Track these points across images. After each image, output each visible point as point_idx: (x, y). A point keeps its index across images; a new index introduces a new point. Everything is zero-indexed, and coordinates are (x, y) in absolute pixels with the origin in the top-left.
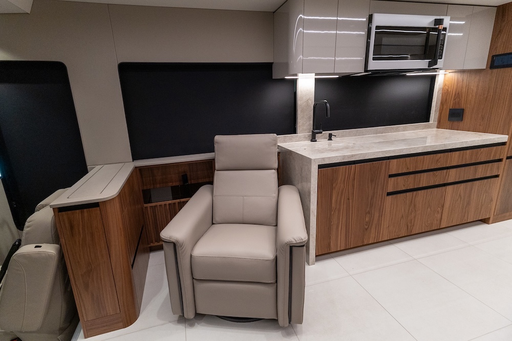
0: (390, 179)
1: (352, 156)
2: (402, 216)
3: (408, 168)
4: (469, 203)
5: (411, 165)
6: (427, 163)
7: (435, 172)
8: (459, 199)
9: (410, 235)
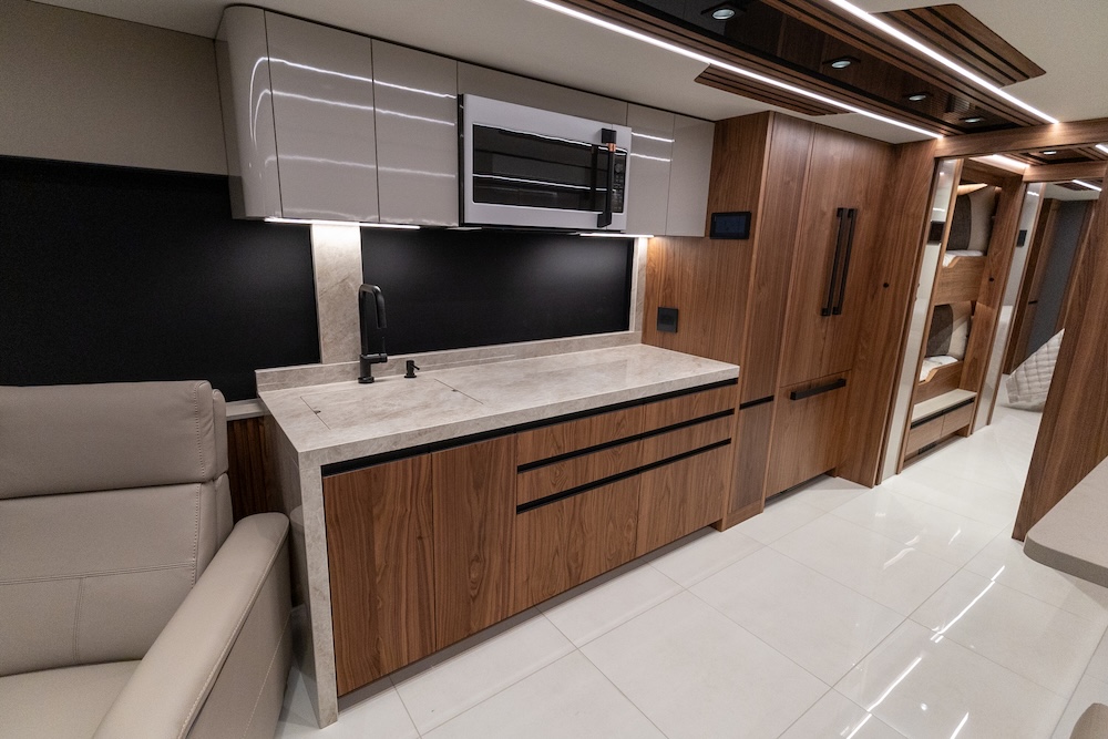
0: (520, 475)
1: (420, 433)
2: (557, 551)
3: (559, 448)
4: (683, 501)
5: (565, 440)
6: (598, 431)
7: (616, 449)
8: (666, 497)
9: (577, 584)
